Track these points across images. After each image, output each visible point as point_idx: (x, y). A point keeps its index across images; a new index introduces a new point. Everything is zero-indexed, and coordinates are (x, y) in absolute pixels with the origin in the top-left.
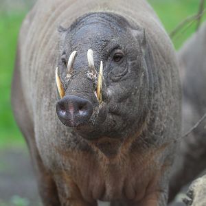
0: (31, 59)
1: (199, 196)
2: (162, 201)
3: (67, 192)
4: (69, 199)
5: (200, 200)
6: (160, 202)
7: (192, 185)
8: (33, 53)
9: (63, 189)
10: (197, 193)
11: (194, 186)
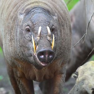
0: (2, 14)
1: (81, 74)
2: (63, 78)
3: (19, 75)
4: (19, 78)
5: (81, 76)
6: (62, 78)
7: (78, 69)
8: (2, 11)
9: (17, 73)
10: (80, 73)
11: (79, 70)
